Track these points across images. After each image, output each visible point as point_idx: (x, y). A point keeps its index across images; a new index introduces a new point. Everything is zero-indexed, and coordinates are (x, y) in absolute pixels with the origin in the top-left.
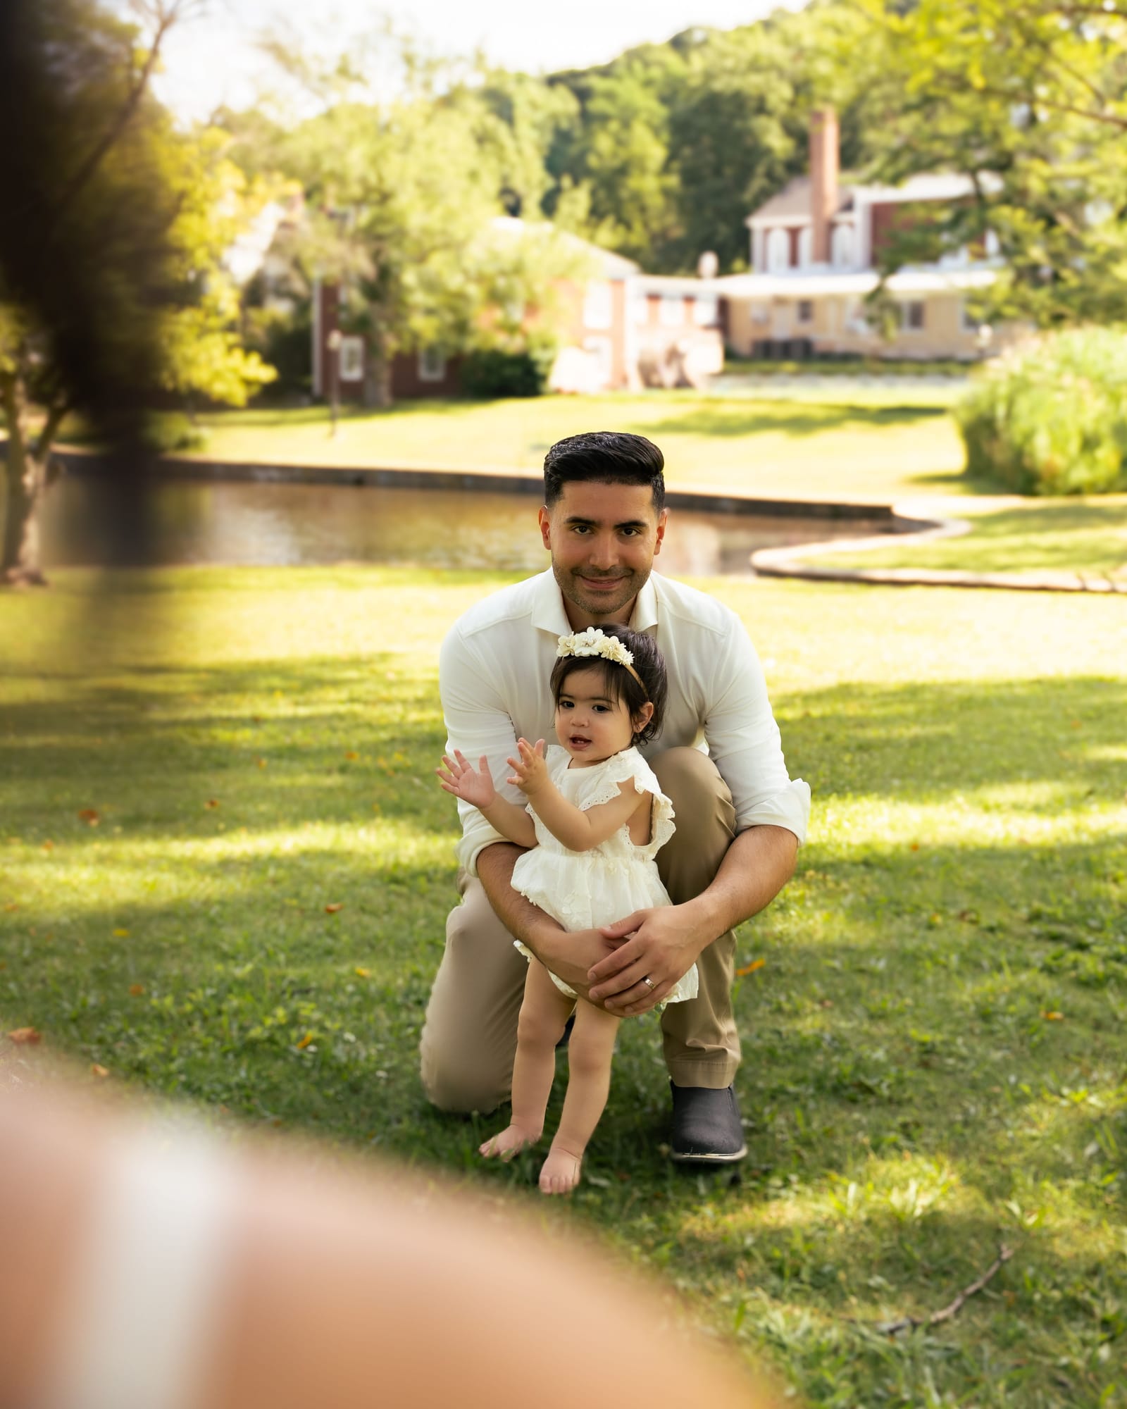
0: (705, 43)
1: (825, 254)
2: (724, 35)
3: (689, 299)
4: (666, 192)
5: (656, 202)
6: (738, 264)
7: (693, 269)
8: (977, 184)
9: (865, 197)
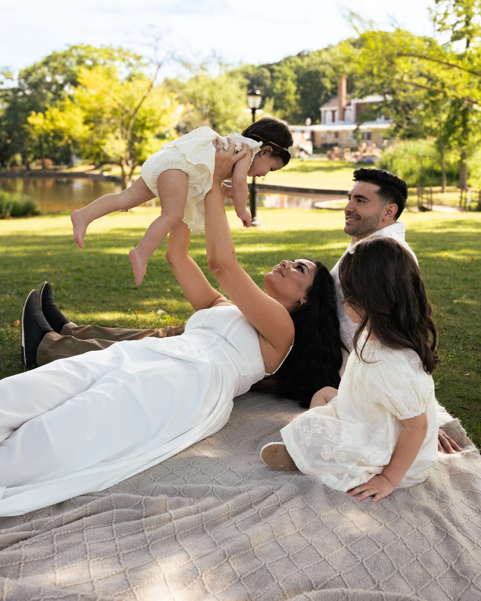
0: (308, 55)
1: (343, 118)
2: (313, 53)
3: (303, 132)
4: (296, 100)
5: (294, 103)
6: (318, 121)
7: (304, 123)
8: (385, 98)
9: (354, 102)
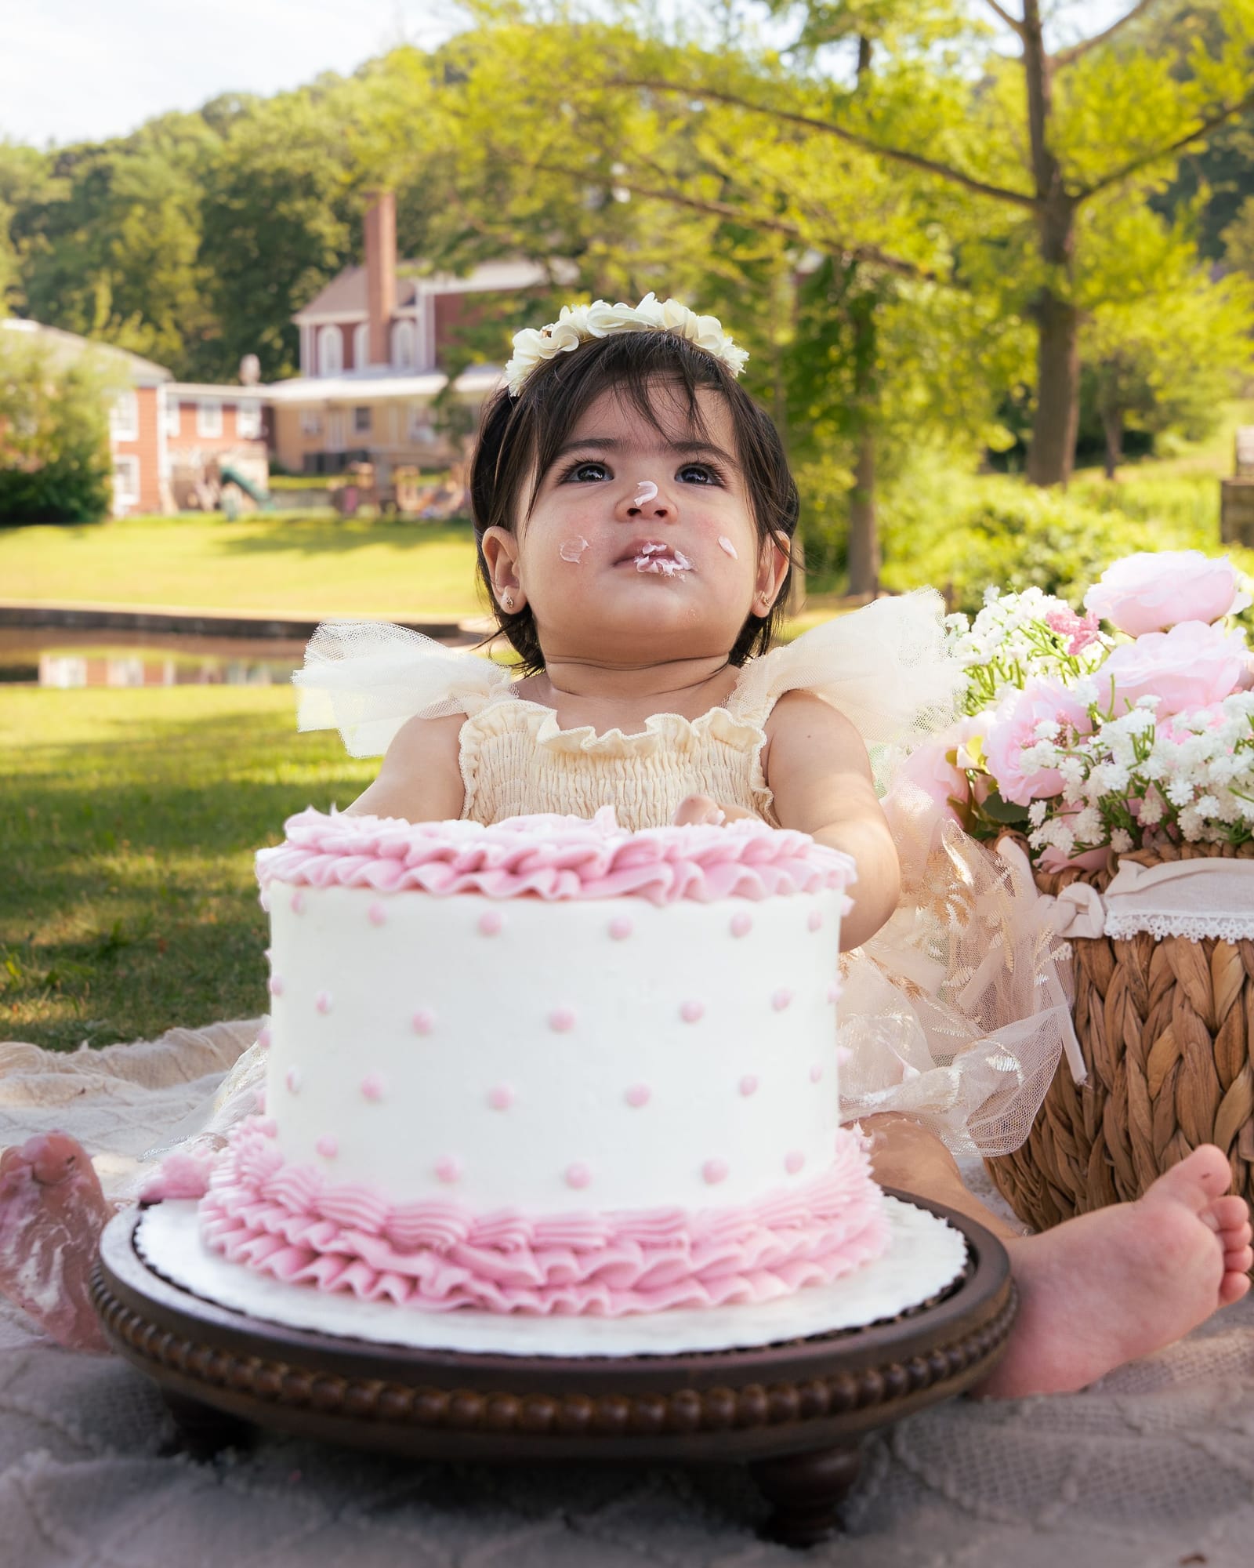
0: (243, 114)
1: (385, 357)
2: (264, 104)
3: (230, 408)
4: (201, 287)
5: (188, 297)
6: (286, 368)
7: (231, 374)
8: (549, 270)
9: (428, 289)
